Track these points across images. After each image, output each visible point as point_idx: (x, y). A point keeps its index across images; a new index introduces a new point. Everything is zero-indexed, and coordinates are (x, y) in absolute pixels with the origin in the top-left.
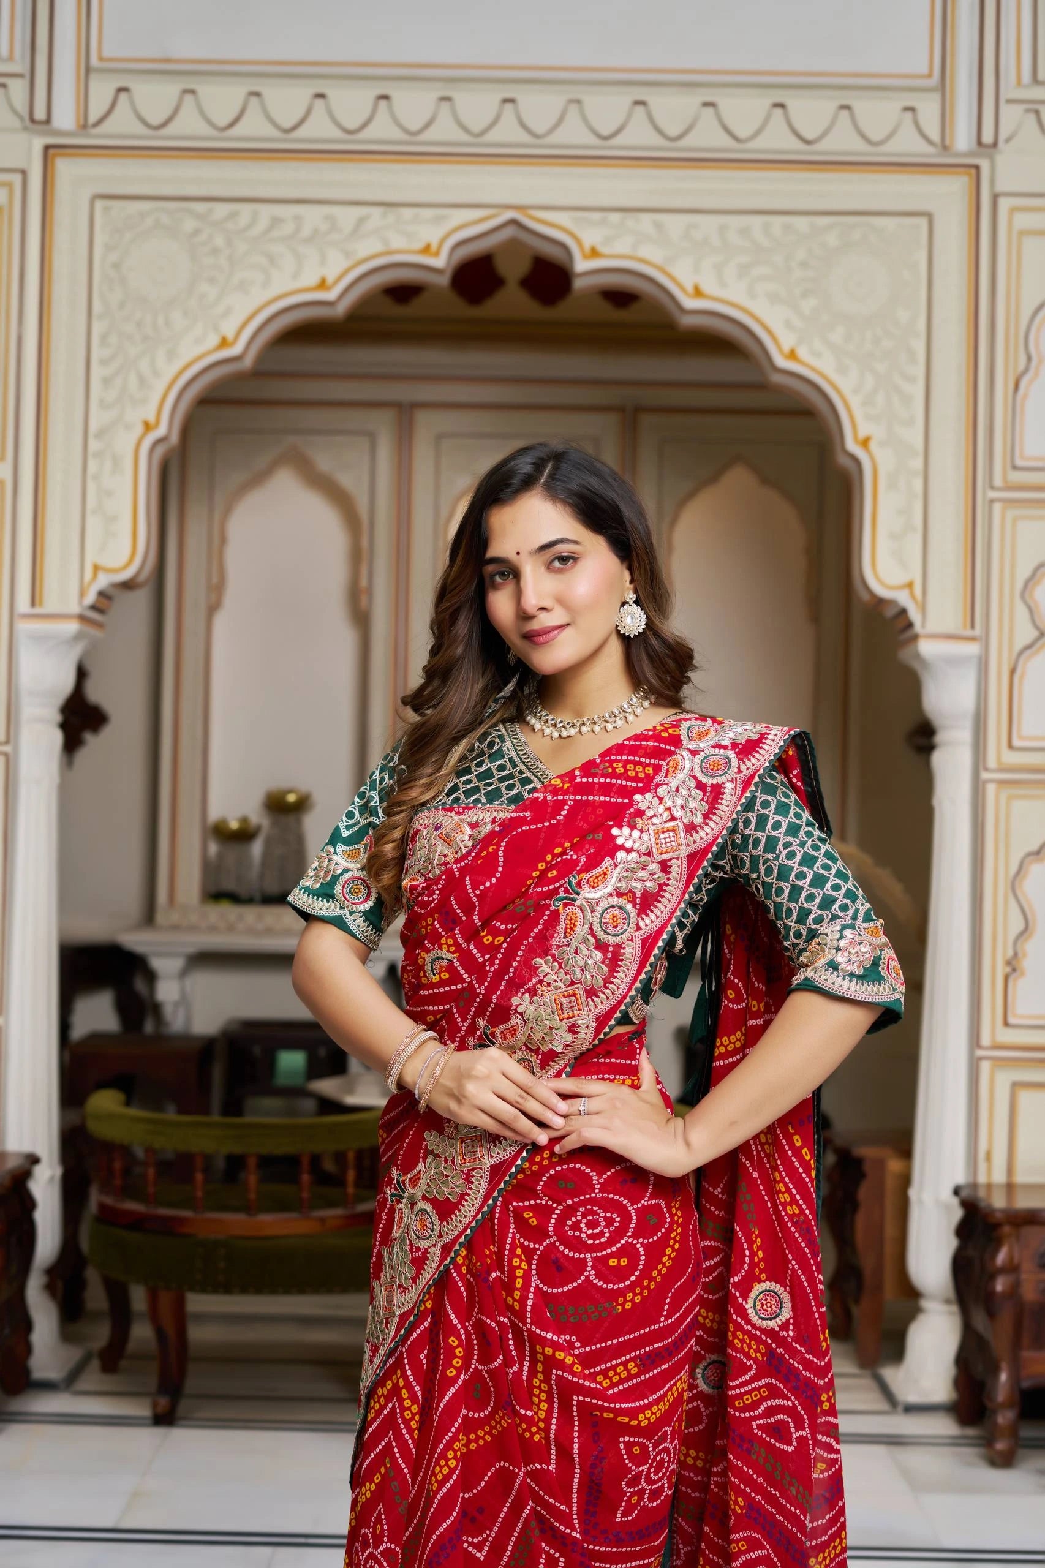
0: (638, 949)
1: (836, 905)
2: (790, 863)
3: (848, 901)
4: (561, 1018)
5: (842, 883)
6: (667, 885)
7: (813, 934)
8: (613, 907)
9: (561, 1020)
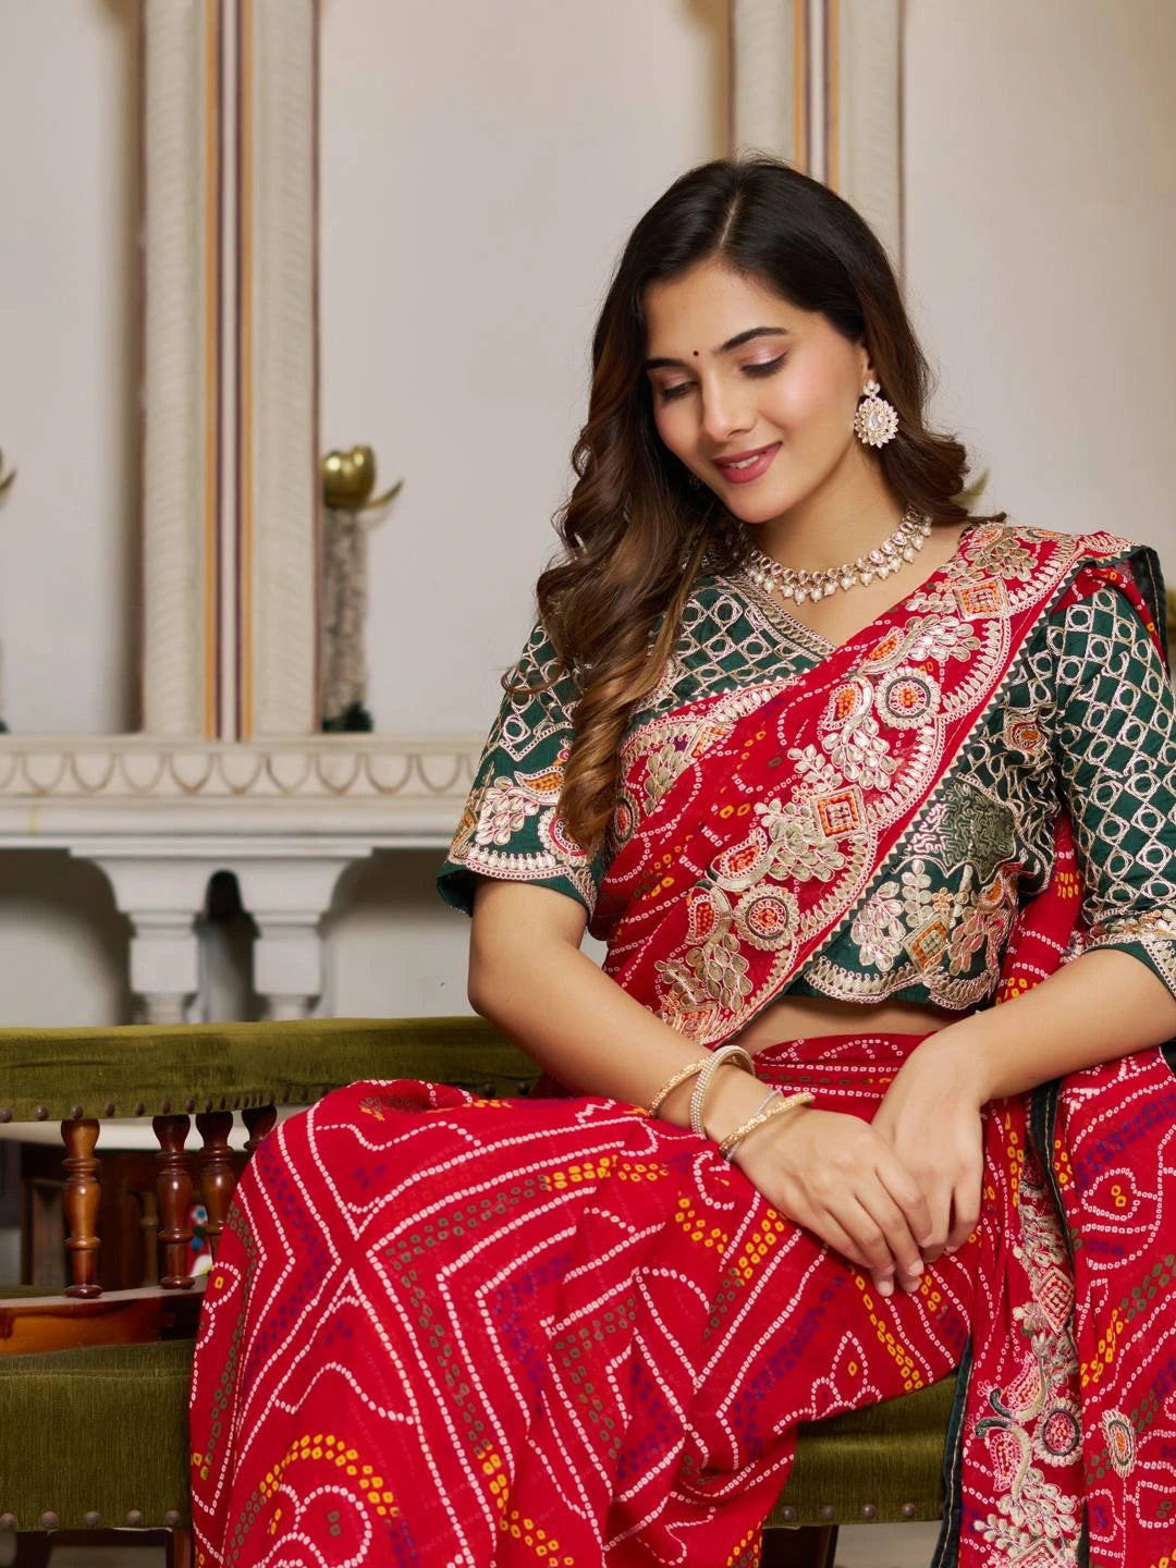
0: (940, 737)
4: (828, 831)
6: (983, 654)
8: (905, 679)
9: (827, 835)
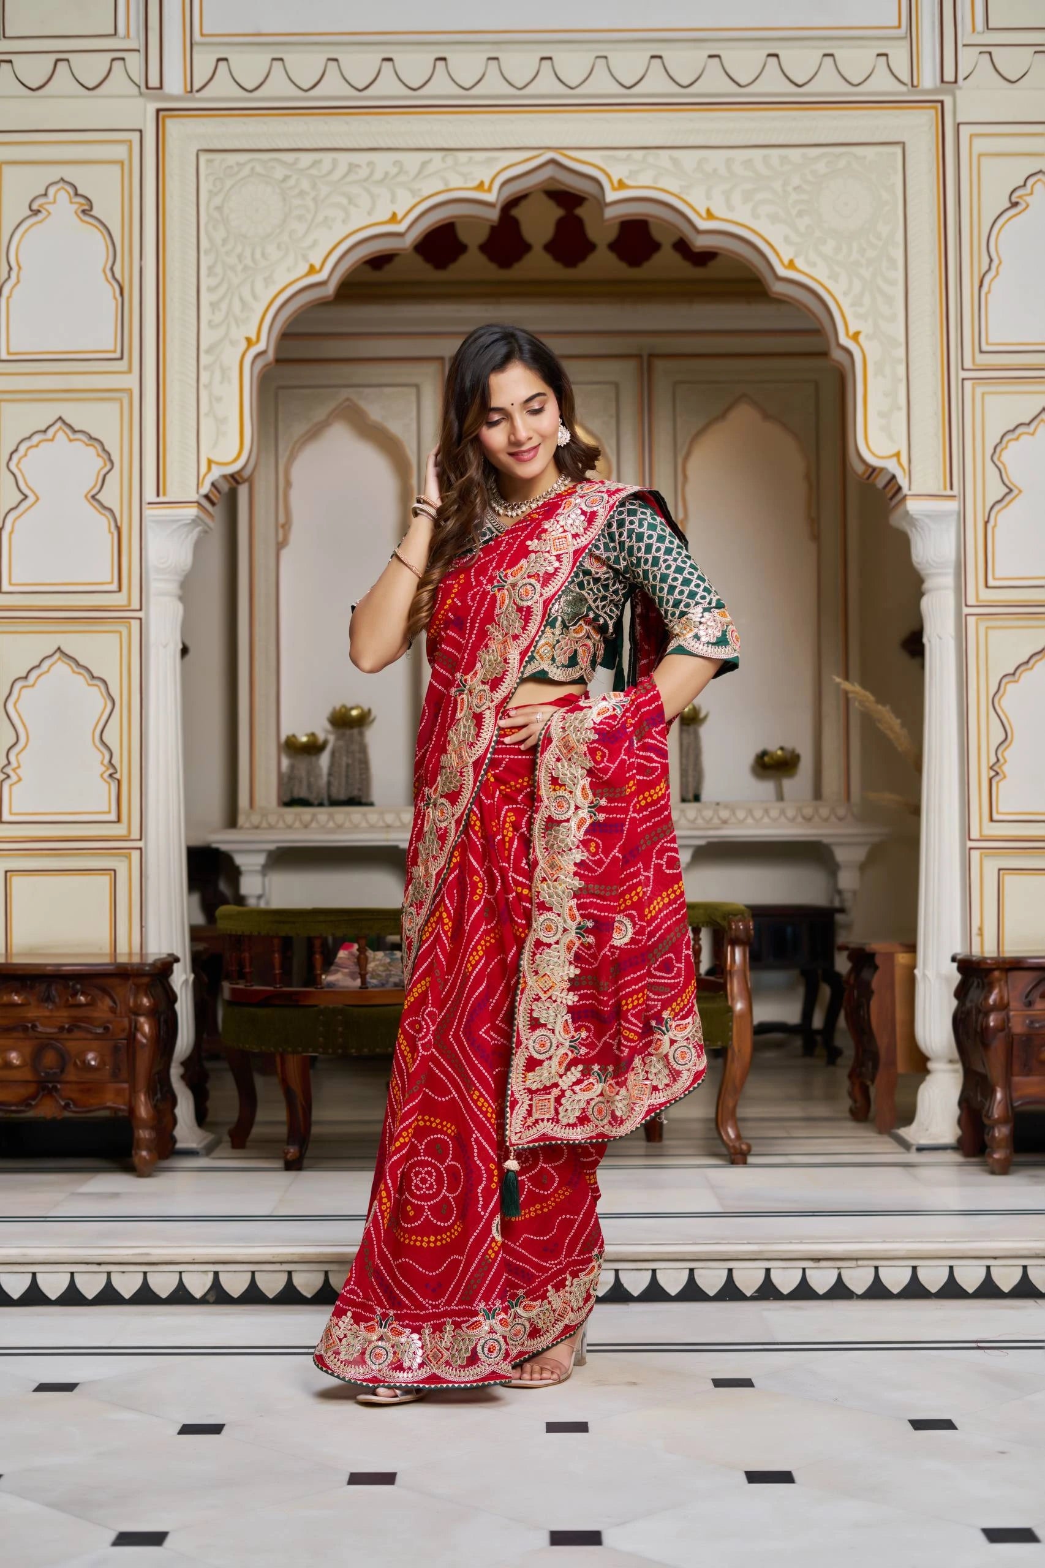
1: (698, 597)
2: (668, 572)
3: (706, 594)
5: (701, 583)
6: (560, 568)
7: (683, 614)
